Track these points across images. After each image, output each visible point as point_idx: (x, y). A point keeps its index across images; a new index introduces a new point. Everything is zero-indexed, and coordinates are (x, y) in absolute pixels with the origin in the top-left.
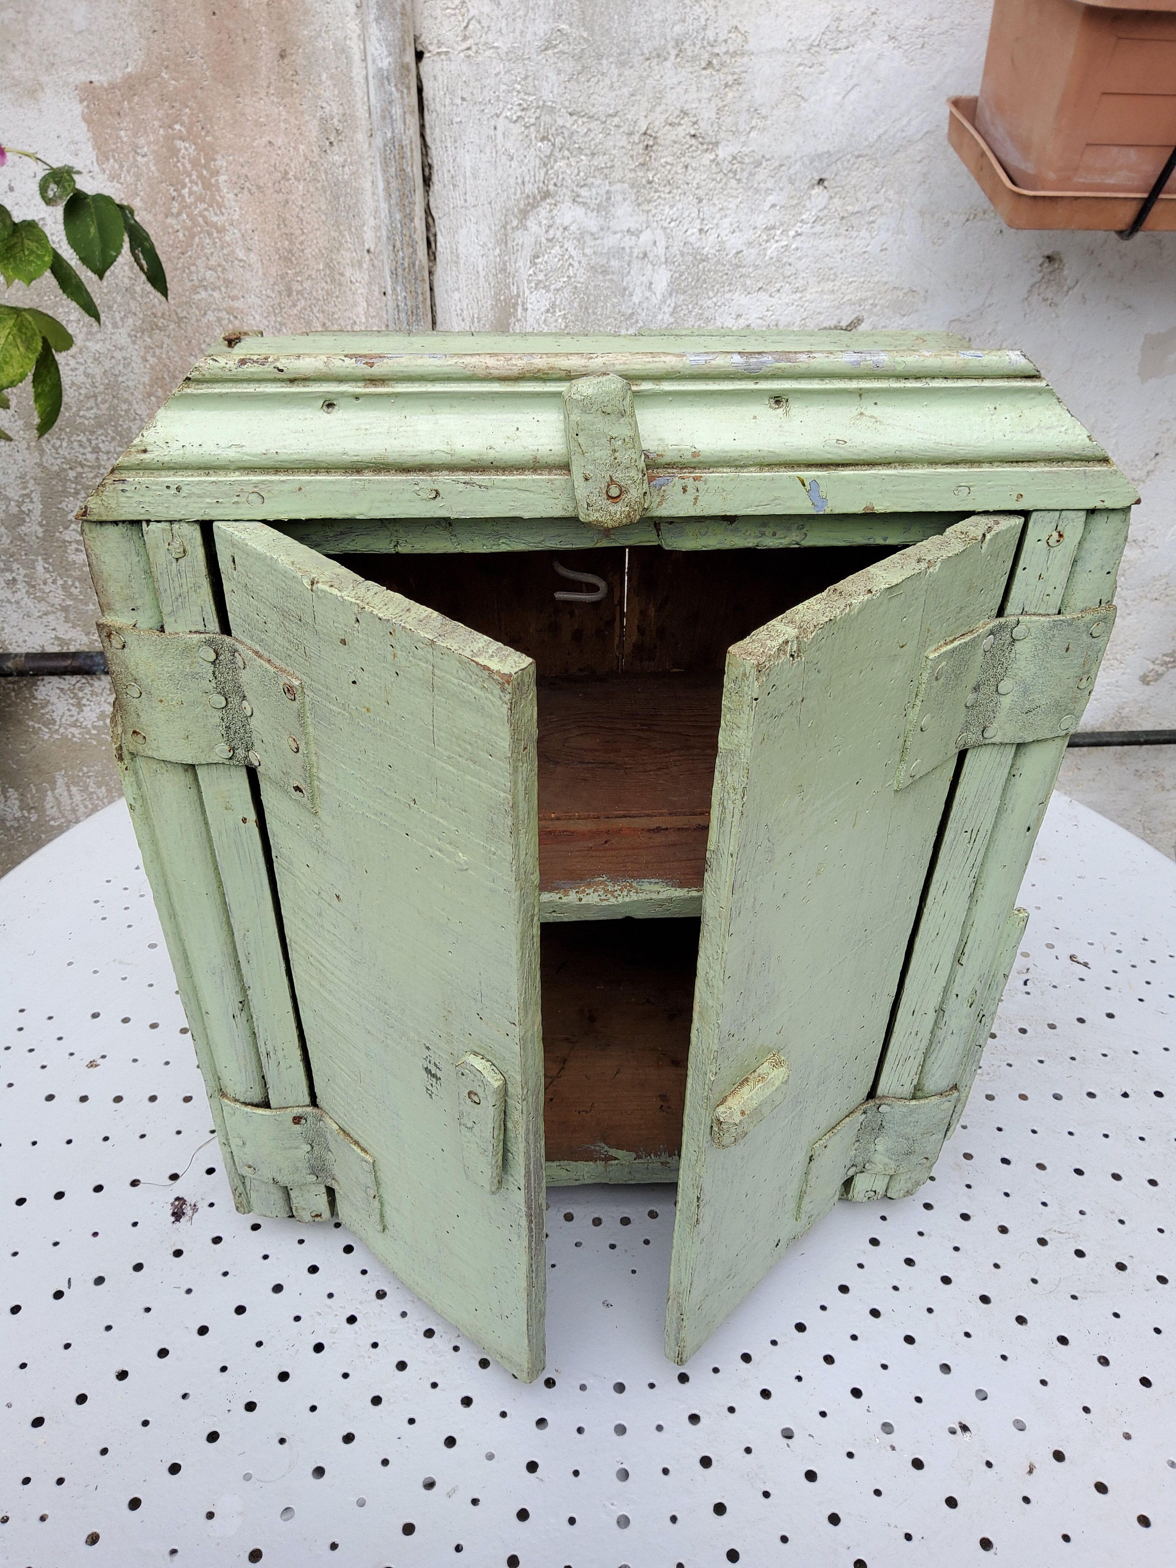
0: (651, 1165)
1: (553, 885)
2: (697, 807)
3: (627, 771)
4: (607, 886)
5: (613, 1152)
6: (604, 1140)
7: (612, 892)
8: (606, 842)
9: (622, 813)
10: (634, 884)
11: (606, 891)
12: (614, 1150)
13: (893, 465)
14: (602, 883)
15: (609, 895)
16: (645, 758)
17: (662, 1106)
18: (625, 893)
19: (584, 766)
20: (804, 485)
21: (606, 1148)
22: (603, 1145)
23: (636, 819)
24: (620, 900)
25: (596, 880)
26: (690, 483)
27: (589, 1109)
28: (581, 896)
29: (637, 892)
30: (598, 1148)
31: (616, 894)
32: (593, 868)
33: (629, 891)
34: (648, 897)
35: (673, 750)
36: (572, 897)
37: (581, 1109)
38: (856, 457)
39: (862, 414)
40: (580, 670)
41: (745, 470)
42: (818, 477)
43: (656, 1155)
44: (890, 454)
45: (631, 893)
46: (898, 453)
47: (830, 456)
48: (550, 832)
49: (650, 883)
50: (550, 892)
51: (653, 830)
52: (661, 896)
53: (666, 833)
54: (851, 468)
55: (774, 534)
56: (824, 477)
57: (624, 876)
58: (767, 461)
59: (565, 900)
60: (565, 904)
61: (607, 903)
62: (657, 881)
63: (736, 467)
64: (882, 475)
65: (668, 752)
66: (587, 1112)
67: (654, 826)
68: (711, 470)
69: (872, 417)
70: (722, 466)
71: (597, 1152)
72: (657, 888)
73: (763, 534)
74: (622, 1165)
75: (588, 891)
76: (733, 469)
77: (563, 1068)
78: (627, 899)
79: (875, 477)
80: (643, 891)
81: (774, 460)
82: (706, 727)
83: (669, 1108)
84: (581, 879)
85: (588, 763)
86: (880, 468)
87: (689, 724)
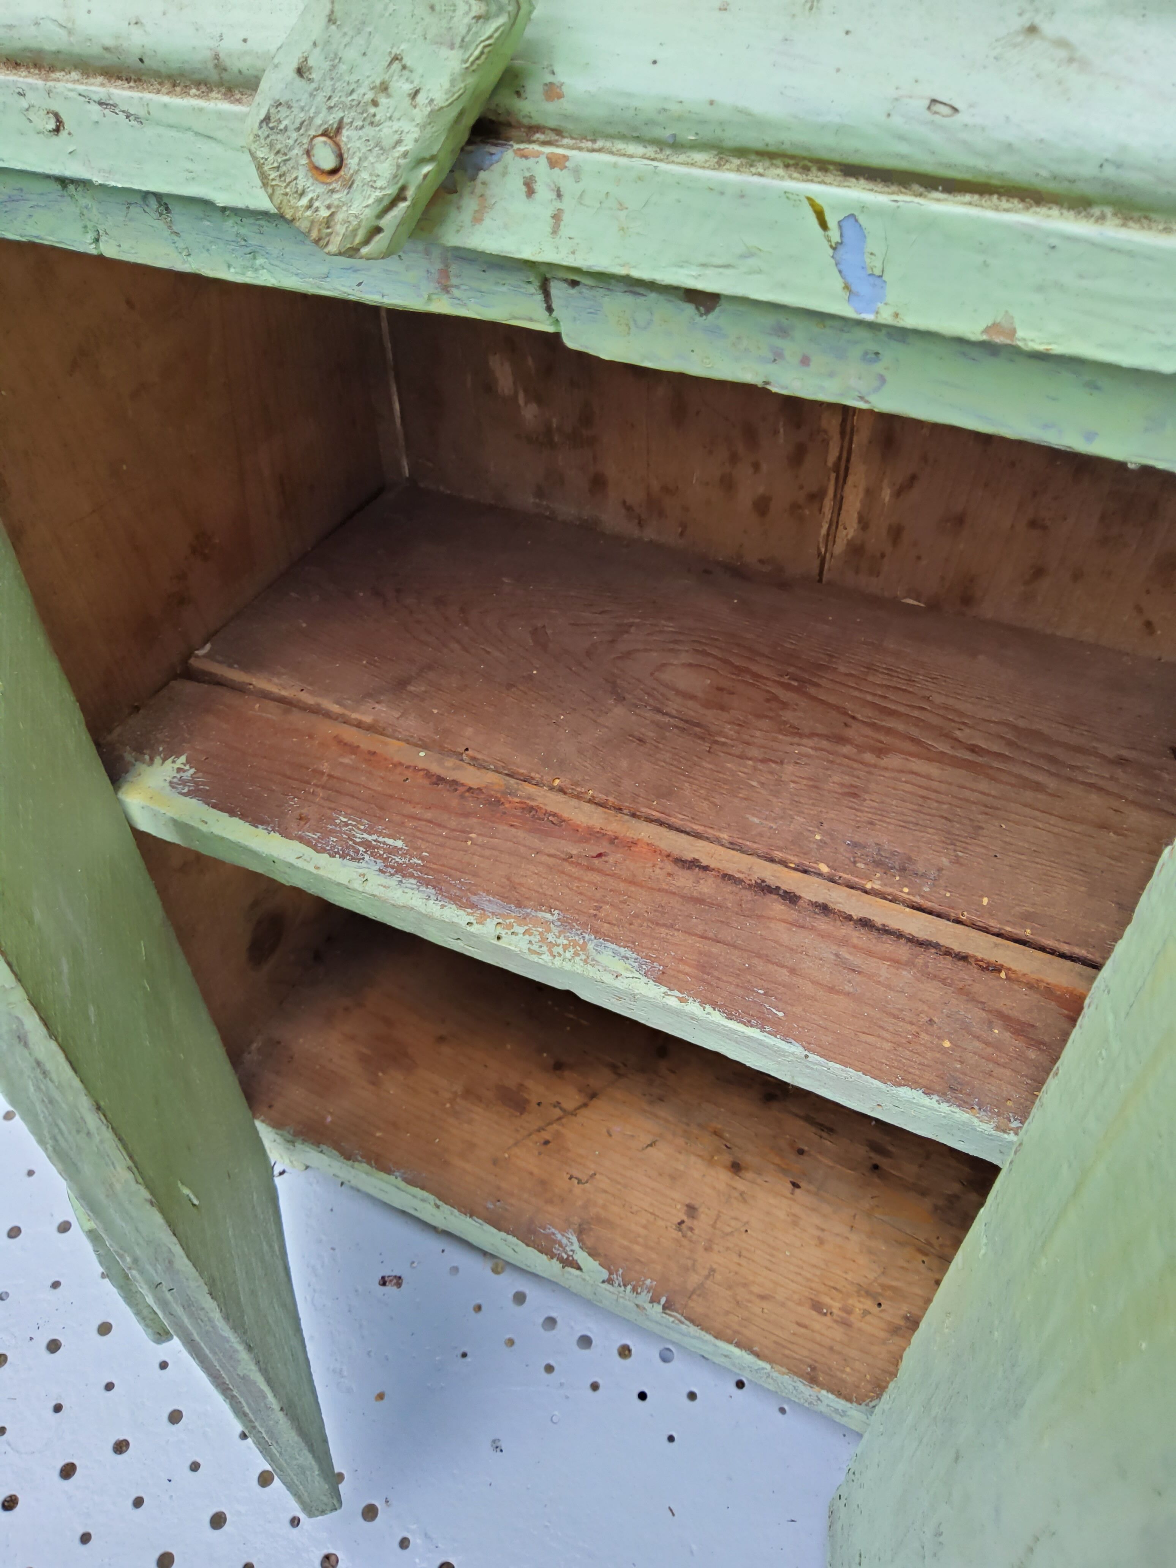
0: (621, 1300)
1: (474, 899)
2: (780, 849)
3: (715, 747)
4: (549, 930)
5: (581, 1257)
6: (581, 1233)
7: (551, 945)
8: (600, 855)
9: (657, 815)
10: (591, 946)
11: (543, 940)
12: (585, 1254)
13: (1096, 211)
14: (545, 923)
15: (545, 949)
16: (758, 733)
17: (682, 1222)
18: (568, 955)
19: (658, 717)
20: (824, 225)
21: (576, 1246)
22: (574, 1239)
23: (672, 835)
24: (558, 962)
25: (540, 914)
26: (541, 169)
27: (585, 1179)
28: (503, 933)
29: (586, 962)
30: (564, 1241)
31: (555, 950)
32: (550, 892)
33: (576, 954)
34: (598, 975)
35: (812, 735)
36: (488, 929)
37: (575, 1173)
38: (980, 163)
39: (1032, 30)
40: (761, 561)
41: (682, 158)
42: (863, 208)
43: (634, 1290)
44: (1088, 170)
45: (577, 959)
46: (1110, 172)
47: (903, 148)
48: (532, 808)
49: (615, 953)
50: (461, 906)
51: (685, 862)
52: (618, 984)
53: (702, 874)
54: (968, 198)
55: (805, 361)
56: (879, 212)
57: (584, 925)
58: (734, 137)
59: (475, 929)
60: (473, 935)
61: (536, 960)
62: (629, 953)
63: (660, 144)
64: (1049, 234)
65: (801, 736)
66: (580, 1182)
67: (689, 856)
68: (599, 144)
69: (1062, 43)
70: (623, 137)
71: (560, 1245)
72: (618, 966)
73: (777, 356)
74: (584, 1280)
75: (517, 929)
76: (650, 151)
77: (585, 1105)
78: (567, 966)
79: (1028, 235)
80: (595, 963)
81: (752, 139)
82: (892, 713)
83: (691, 1229)
84: (519, 905)
85: (666, 714)
86: (1055, 211)
87: (869, 698)
